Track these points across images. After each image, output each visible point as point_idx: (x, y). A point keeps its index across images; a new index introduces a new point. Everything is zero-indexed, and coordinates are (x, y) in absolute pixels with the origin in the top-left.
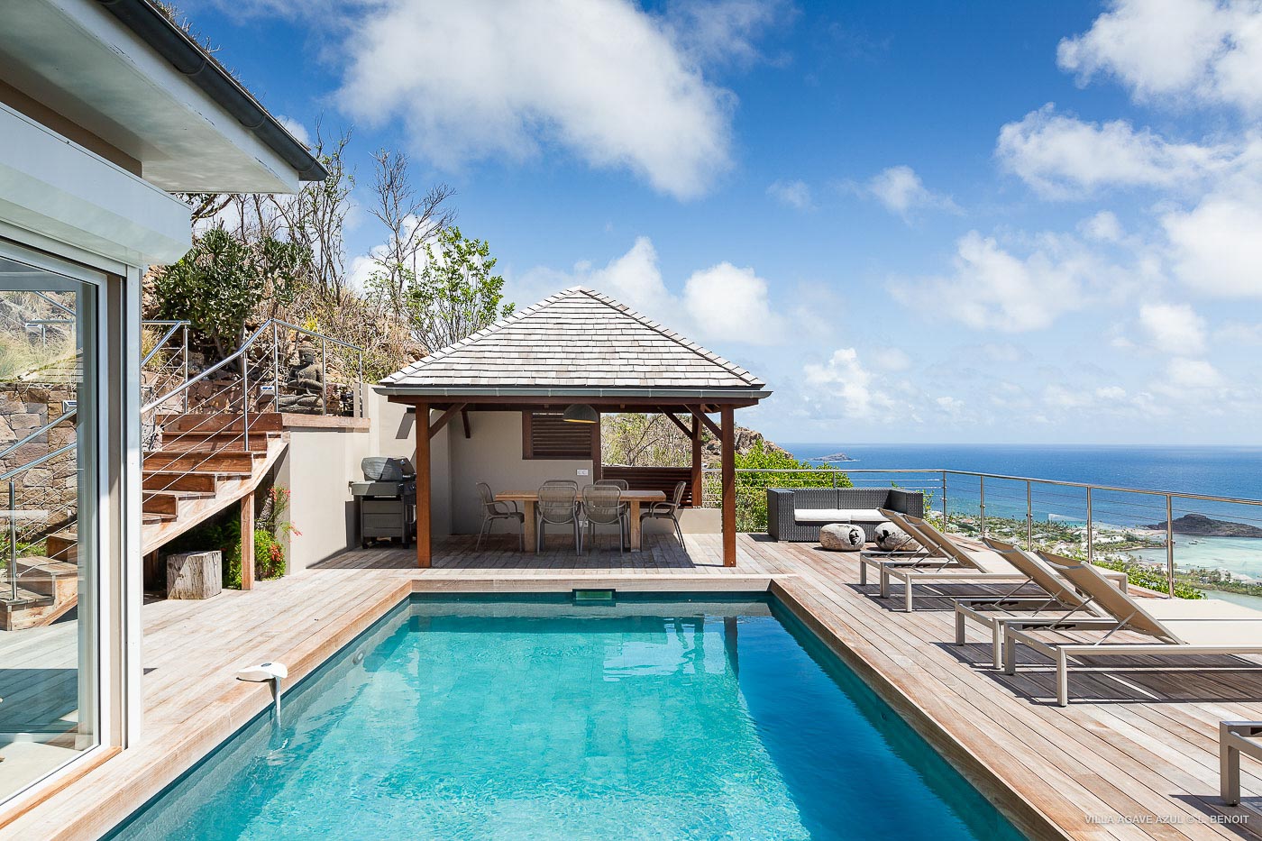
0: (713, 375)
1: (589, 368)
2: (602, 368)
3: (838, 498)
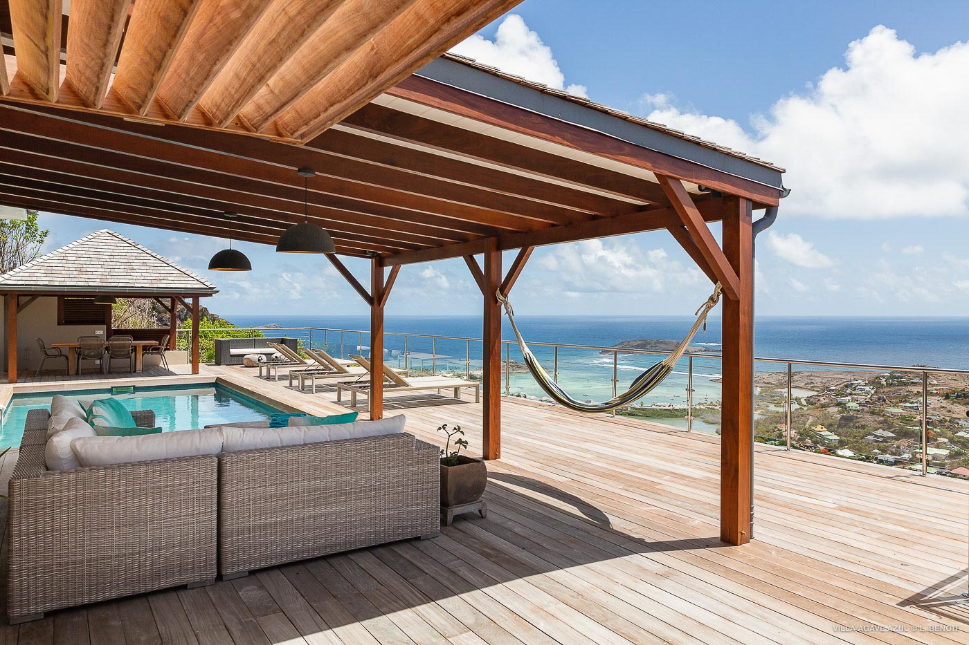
0: (189, 282)
1: (119, 277)
2: (126, 277)
3: (254, 342)
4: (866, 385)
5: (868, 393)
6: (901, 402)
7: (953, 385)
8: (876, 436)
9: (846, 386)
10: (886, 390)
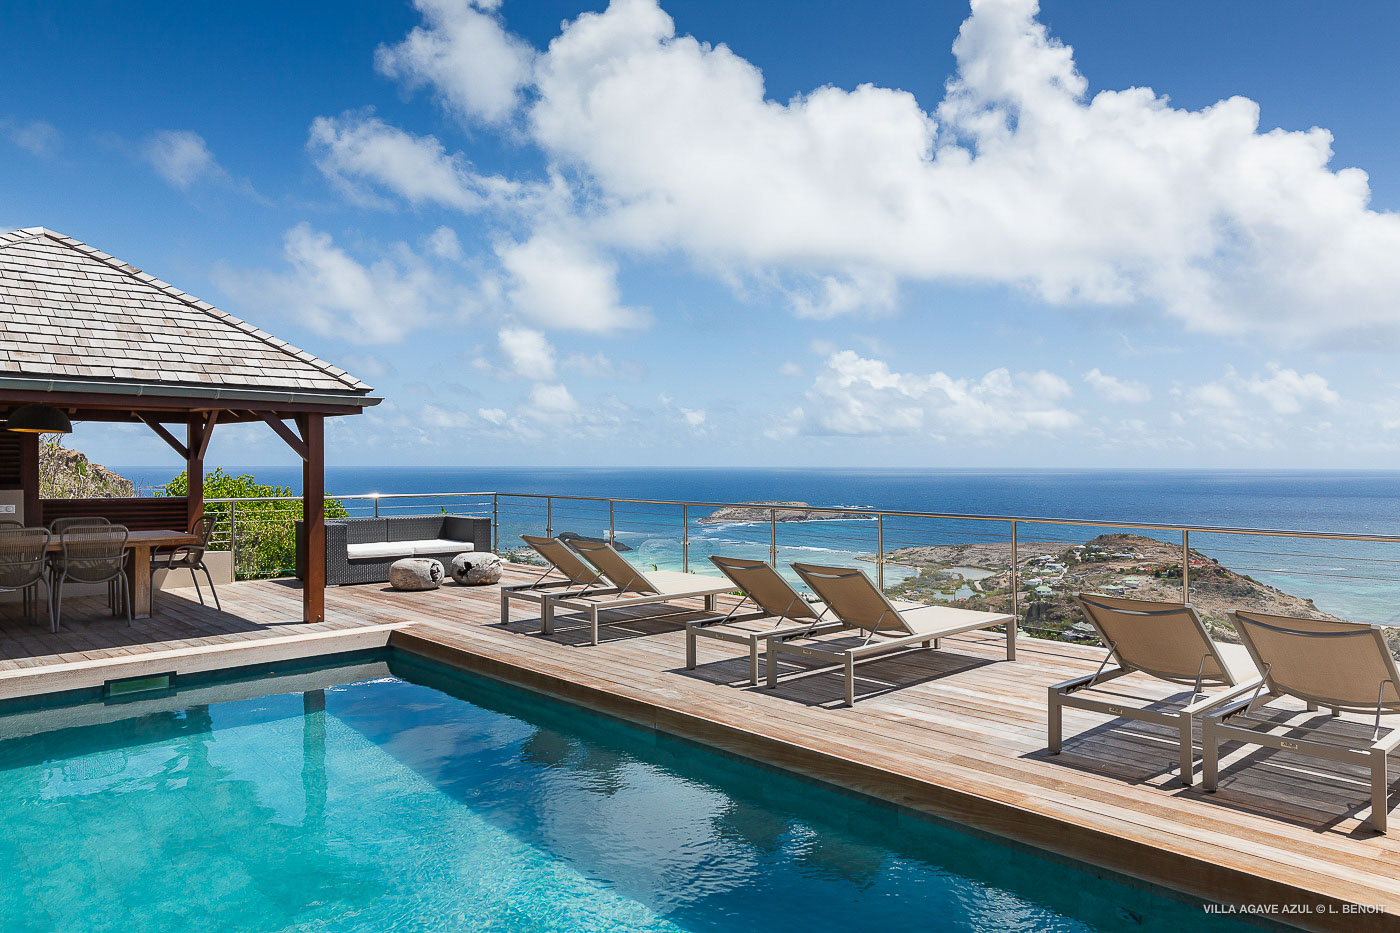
0: (301, 374)
4: (1056, 561)
5: (1059, 572)
6: (1102, 583)
7: (1163, 559)
8: (1076, 631)
9: (1031, 564)
10: (1082, 567)
